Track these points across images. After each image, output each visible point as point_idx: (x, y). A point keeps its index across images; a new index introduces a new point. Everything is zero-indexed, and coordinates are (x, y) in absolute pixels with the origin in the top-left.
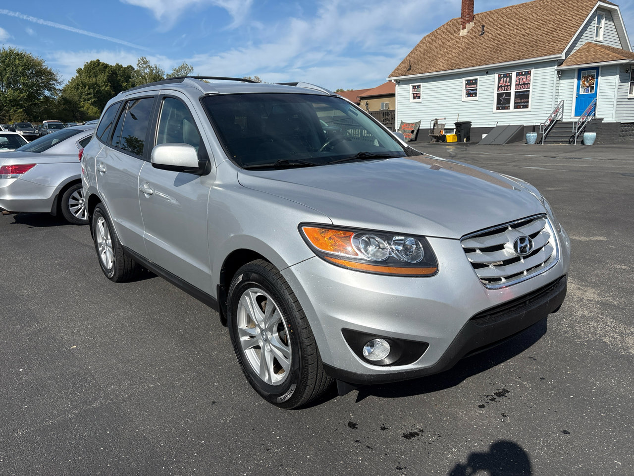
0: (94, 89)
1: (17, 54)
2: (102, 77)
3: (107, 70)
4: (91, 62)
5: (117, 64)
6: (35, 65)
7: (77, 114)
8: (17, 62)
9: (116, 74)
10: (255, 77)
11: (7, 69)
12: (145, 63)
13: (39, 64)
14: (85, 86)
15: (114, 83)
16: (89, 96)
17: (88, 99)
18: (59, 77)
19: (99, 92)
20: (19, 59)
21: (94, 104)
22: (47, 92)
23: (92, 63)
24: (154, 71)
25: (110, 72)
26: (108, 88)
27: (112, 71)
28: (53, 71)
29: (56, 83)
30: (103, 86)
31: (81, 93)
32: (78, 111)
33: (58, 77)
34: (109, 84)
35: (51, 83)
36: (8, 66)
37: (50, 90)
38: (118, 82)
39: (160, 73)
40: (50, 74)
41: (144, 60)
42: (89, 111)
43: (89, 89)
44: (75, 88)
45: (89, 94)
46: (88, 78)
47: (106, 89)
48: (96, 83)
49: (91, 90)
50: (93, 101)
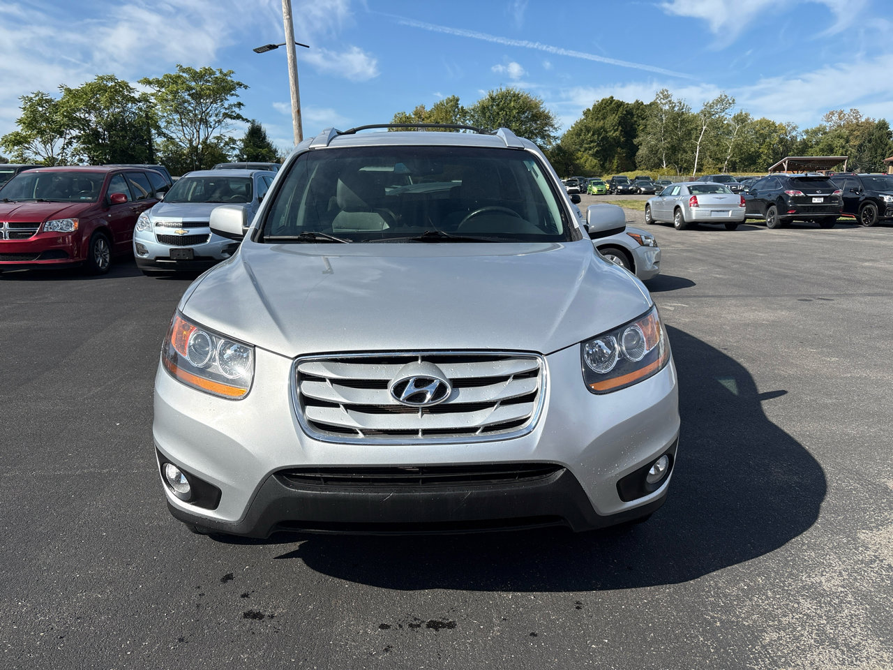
0: (599, 135)
1: (514, 95)
2: (612, 118)
3: (621, 109)
4: (603, 100)
5: (637, 101)
6: (532, 107)
7: (571, 168)
8: (512, 104)
9: (632, 115)
10: (851, 110)
11: (500, 113)
12: (666, 97)
13: (537, 106)
14: (589, 132)
15: (626, 126)
16: (592, 145)
17: (590, 148)
18: (556, 122)
19: (605, 138)
20: (515, 100)
21: (594, 155)
22: (539, 140)
23: (604, 102)
24: (676, 109)
25: (625, 112)
26: (617, 133)
27: (626, 111)
28: (550, 114)
29: (551, 129)
30: (611, 131)
31: (583, 140)
32: (572, 164)
33: (554, 122)
34: (620, 128)
35: (547, 128)
36: (502, 109)
37: (543, 137)
38: (633, 124)
39: (684, 110)
40: (547, 117)
41: (666, 93)
42: (587, 164)
43: (593, 135)
44: (576, 135)
45: (591, 142)
46: (594, 122)
47: (614, 135)
48: (602, 128)
49: (596, 137)
50: (595, 150)
